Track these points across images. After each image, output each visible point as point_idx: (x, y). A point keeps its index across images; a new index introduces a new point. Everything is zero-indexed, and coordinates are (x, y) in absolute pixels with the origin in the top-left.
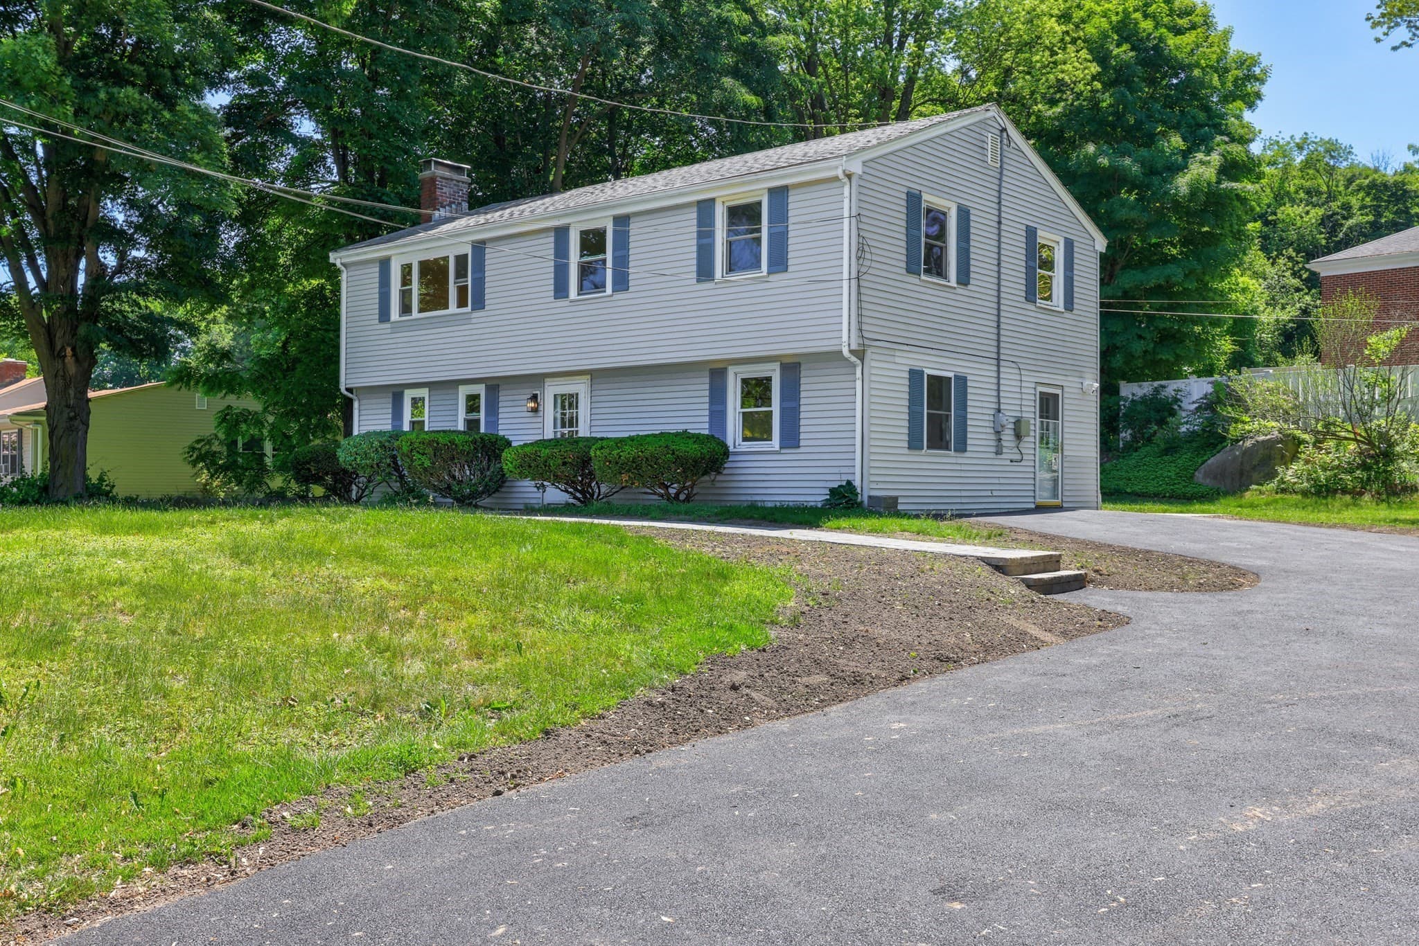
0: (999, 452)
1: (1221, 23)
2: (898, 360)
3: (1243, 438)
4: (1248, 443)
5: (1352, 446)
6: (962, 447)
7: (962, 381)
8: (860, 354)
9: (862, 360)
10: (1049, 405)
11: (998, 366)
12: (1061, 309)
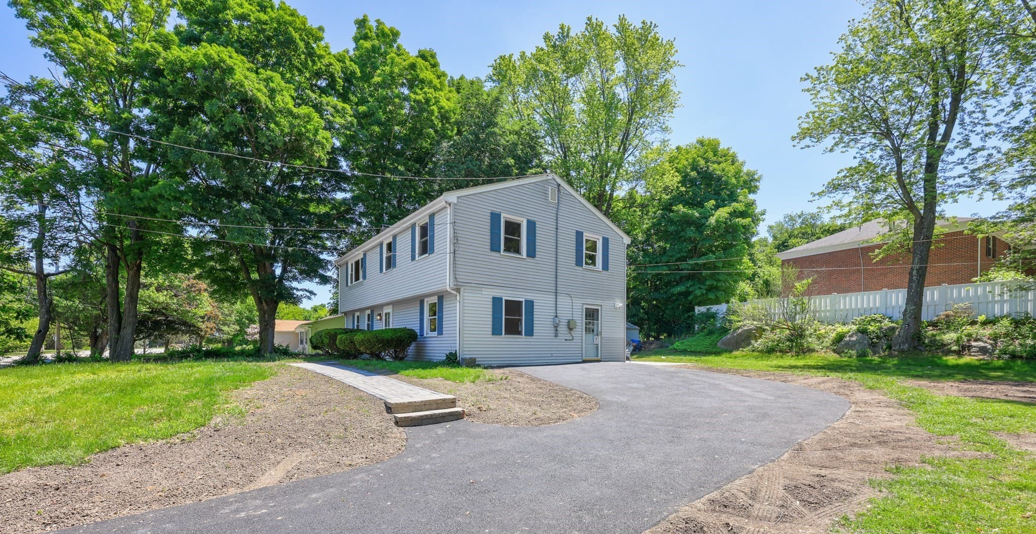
0: (556, 336)
1: (740, 159)
2: (483, 293)
3: (738, 328)
4: (740, 331)
5: (788, 331)
6: (530, 332)
7: (530, 304)
8: (458, 290)
9: (459, 293)
10: (592, 315)
11: (556, 296)
12: (601, 270)
